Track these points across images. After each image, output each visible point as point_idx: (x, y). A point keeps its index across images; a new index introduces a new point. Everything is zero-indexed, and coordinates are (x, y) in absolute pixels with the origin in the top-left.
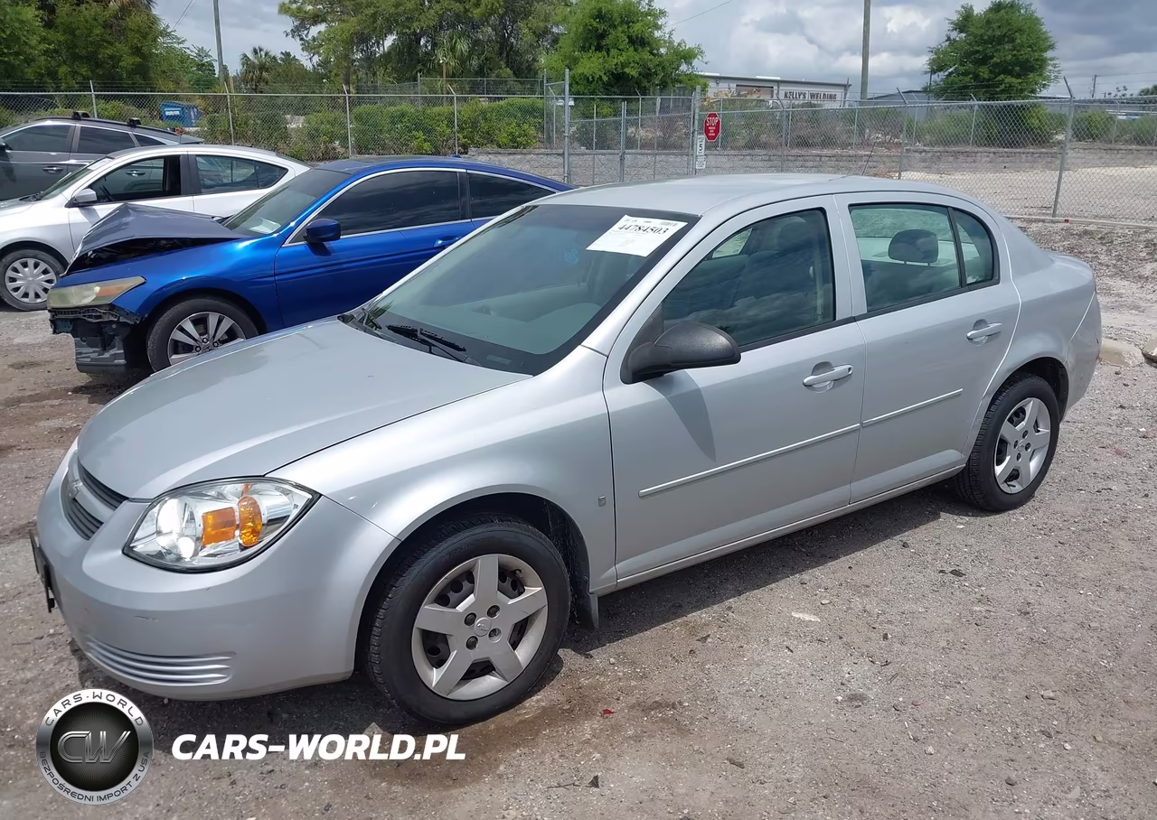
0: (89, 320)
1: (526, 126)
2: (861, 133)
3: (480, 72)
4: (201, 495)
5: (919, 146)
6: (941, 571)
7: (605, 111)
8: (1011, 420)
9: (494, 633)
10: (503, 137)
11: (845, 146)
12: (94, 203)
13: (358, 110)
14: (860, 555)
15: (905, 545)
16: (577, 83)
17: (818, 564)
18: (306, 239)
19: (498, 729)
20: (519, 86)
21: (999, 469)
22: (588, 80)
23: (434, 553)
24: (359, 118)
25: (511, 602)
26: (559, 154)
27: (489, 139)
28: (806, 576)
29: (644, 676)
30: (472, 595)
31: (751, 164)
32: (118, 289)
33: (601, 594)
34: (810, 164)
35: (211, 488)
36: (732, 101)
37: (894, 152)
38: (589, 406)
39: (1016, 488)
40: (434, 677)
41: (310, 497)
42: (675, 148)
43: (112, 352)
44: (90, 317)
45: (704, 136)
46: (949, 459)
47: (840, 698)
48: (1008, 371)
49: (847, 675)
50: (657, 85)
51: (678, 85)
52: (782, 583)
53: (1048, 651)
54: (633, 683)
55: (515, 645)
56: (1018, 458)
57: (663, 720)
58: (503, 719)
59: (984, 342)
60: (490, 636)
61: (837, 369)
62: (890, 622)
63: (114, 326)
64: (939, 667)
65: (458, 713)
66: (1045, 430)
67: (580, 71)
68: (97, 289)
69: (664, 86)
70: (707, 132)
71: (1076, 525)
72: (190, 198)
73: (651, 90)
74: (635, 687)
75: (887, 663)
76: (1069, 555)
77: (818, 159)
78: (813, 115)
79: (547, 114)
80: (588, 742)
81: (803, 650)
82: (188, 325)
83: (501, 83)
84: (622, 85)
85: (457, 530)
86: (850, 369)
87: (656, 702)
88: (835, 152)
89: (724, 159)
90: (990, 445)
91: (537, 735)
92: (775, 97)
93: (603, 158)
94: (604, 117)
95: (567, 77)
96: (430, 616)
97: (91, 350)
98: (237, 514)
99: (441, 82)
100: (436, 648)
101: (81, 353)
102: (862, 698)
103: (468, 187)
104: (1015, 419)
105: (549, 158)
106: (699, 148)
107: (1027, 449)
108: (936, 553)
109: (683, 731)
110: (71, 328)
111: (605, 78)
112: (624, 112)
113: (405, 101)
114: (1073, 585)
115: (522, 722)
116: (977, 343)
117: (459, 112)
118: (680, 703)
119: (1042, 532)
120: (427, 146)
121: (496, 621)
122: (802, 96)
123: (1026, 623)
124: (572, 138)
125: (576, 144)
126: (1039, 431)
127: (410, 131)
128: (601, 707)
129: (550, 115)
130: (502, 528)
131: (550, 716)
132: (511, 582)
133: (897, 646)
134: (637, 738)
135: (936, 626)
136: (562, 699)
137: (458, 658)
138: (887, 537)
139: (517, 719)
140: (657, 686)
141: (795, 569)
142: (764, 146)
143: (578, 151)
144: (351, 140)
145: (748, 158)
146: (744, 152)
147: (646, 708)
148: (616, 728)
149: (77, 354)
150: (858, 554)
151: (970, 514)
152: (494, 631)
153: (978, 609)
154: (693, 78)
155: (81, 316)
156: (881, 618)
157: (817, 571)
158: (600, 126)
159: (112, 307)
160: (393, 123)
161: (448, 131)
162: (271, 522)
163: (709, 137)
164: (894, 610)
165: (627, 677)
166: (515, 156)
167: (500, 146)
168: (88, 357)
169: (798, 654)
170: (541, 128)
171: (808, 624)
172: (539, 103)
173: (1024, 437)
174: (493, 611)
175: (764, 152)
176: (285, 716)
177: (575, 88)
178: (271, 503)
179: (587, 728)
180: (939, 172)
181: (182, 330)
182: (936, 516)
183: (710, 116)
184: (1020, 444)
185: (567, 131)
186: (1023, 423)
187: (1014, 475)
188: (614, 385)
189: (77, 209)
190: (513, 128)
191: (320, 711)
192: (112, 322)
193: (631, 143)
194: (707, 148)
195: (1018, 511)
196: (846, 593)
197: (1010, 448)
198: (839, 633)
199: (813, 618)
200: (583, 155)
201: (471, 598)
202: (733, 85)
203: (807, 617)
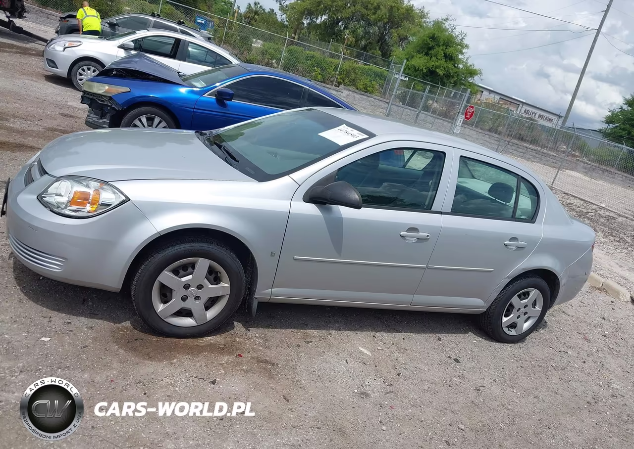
0: (98, 101)
1: (374, 83)
2: (555, 143)
3: (364, 48)
4: (79, 182)
5: (585, 160)
6: (449, 357)
7: (418, 88)
8: (519, 296)
9: (197, 298)
10: (360, 85)
11: (543, 147)
12: (132, 49)
13: (292, 47)
14: (413, 335)
15: (439, 339)
16: (409, 69)
17: (389, 331)
18: (216, 96)
19: (183, 344)
20: (382, 62)
21: (505, 319)
22: (416, 70)
23: (177, 248)
24: (290, 52)
25: (210, 286)
26: (386, 103)
27: (353, 83)
28: (378, 334)
29: (268, 347)
30: (191, 275)
31: (488, 140)
32: (117, 90)
33: (260, 300)
34: (521, 150)
35: (85, 180)
36: (493, 105)
37: (569, 158)
38: (281, 205)
39: (513, 332)
40: (160, 307)
41: (125, 198)
42: (450, 118)
43: (104, 120)
44: (99, 100)
45: (464, 116)
46: (477, 304)
47: (356, 391)
48: (523, 269)
49: (367, 383)
50: (452, 83)
51: (463, 87)
52: (364, 333)
53: (477, 410)
54: (261, 348)
55: (207, 308)
56: (518, 318)
57: (264, 368)
58: (190, 341)
59: (514, 249)
60: (195, 298)
61: (420, 234)
62: (406, 369)
63: (109, 108)
64: (416, 397)
65: (166, 329)
66: (539, 308)
67: (413, 63)
68: (107, 87)
69: (455, 84)
70: (466, 114)
71: (536, 362)
72: (179, 62)
73: (448, 84)
74: (261, 350)
75: (391, 385)
76: (520, 373)
77: (525, 149)
78: (532, 126)
79: (388, 80)
80: (222, 364)
81: (353, 364)
82: (144, 120)
83: (373, 57)
84: (432, 78)
85: (193, 241)
86: (428, 236)
87: (266, 360)
88: (536, 148)
89: (475, 133)
90: (503, 305)
91: (200, 353)
92: (519, 110)
93: (409, 111)
94: (417, 90)
95: (404, 64)
96: (166, 277)
97: (95, 116)
98: (91, 197)
99: (342, 47)
100: (166, 294)
101: (89, 116)
102: (367, 395)
103: (307, 96)
104: (522, 297)
105: (381, 103)
106: (459, 122)
107: (525, 314)
108: (452, 348)
109: (271, 376)
110: (89, 103)
111: (425, 71)
112: (427, 91)
113: (318, 51)
114: (513, 387)
115: (197, 345)
116: (511, 249)
117: (342, 64)
118: (277, 364)
119: (515, 359)
120: (320, 77)
121: (199, 293)
122: (534, 115)
123: (475, 394)
124: (397, 97)
125: (398, 100)
126: (535, 308)
127: (313, 66)
128: (239, 352)
129: (389, 81)
130: (216, 248)
131: (212, 348)
132: (214, 277)
133: (401, 380)
134: (246, 372)
135: (428, 379)
136: (223, 343)
137: (175, 303)
138: (432, 332)
139: (196, 343)
140: (270, 354)
141: (375, 329)
142: (499, 133)
143: (397, 104)
144: (282, 61)
145: (488, 136)
146: (486, 133)
147: (259, 361)
148: (239, 364)
149: (88, 116)
150: (412, 334)
151: (484, 338)
152: (198, 297)
153: (455, 379)
154: (472, 85)
155: (94, 98)
156: (403, 365)
157: (385, 334)
158: (413, 95)
159: (111, 98)
160: (307, 60)
161: (333, 73)
162: (102, 205)
163: (466, 118)
164: (412, 365)
165: (260, 345)
166: (363, 96)
167: (357, 89)
168: (92, 119)
169: (350, 365)
170: (382, 86)
171: (363, 354)
172: (386, 73)
173: (525, 308)
174: (200, 287)
175: (497, 136)
176: (90, 303)
177: (407, 71)
178: (107, 196)
179: (225, 359)
180: (591, 177)
181: (140, 121)
182: (466, 332)
183: (470, 107)
184: (521, 310)
185: (395, 91)
186: (526, 300)
187: (513, 326)
188: (297, 200)
189: (123, 50)
190: (367, 82)
191: (108, 307)
192: (108, 106)
193: (426, 108)
194: (463, 123)
195: (510, 345)
196: (393, 349)
197: (515, 311)
198: (377, 364)
199: (368, 353)
200: (399, 106)
201: (190, 277)
202: (498, 97)
203: (365, 351)
